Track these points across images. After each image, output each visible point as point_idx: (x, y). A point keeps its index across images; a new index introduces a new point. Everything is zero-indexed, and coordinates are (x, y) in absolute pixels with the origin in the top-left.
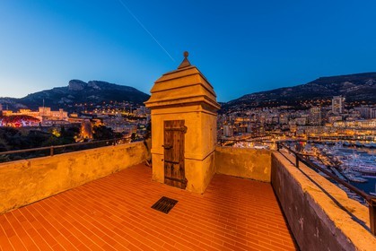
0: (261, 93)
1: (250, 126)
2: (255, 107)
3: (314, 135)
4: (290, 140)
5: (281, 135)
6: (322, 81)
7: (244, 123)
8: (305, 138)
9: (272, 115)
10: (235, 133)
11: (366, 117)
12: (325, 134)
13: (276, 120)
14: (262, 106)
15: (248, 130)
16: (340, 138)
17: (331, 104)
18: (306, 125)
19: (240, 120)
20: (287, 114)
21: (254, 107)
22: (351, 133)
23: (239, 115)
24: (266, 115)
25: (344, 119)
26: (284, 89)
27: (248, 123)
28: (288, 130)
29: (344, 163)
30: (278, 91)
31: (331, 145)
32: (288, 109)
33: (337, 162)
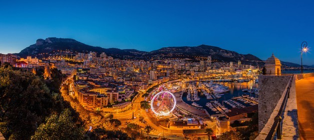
0: (174, 47)
1: (169, 72)
2: (171, 58)
3: (201, 77)
4: (191, 81)
5: (187, 78)
6: (203, 46)
7: (164, 69)
8: (198, 79)
9: (181, 64)
10: (158, 78)
11: (218, 68)
12: (206, 77)
13: (183, 67)
14: (174, 57)
15: (167, 75)
16: (211, 78)
17: (207, 60)
18: (198, 71)
19: (160, 66)
20: (189, 64)
21: (169, 57)
22: (214, 75)
23: (159, 63)
24: (178, 64)
25: (212, 69)
26: (187, 47)
27: (167, 69)
28: (190, 74)
29: (215, 91)
30: (183, 48)
31: (208, 82)
32: (189, 61)
33: (212, 91)
